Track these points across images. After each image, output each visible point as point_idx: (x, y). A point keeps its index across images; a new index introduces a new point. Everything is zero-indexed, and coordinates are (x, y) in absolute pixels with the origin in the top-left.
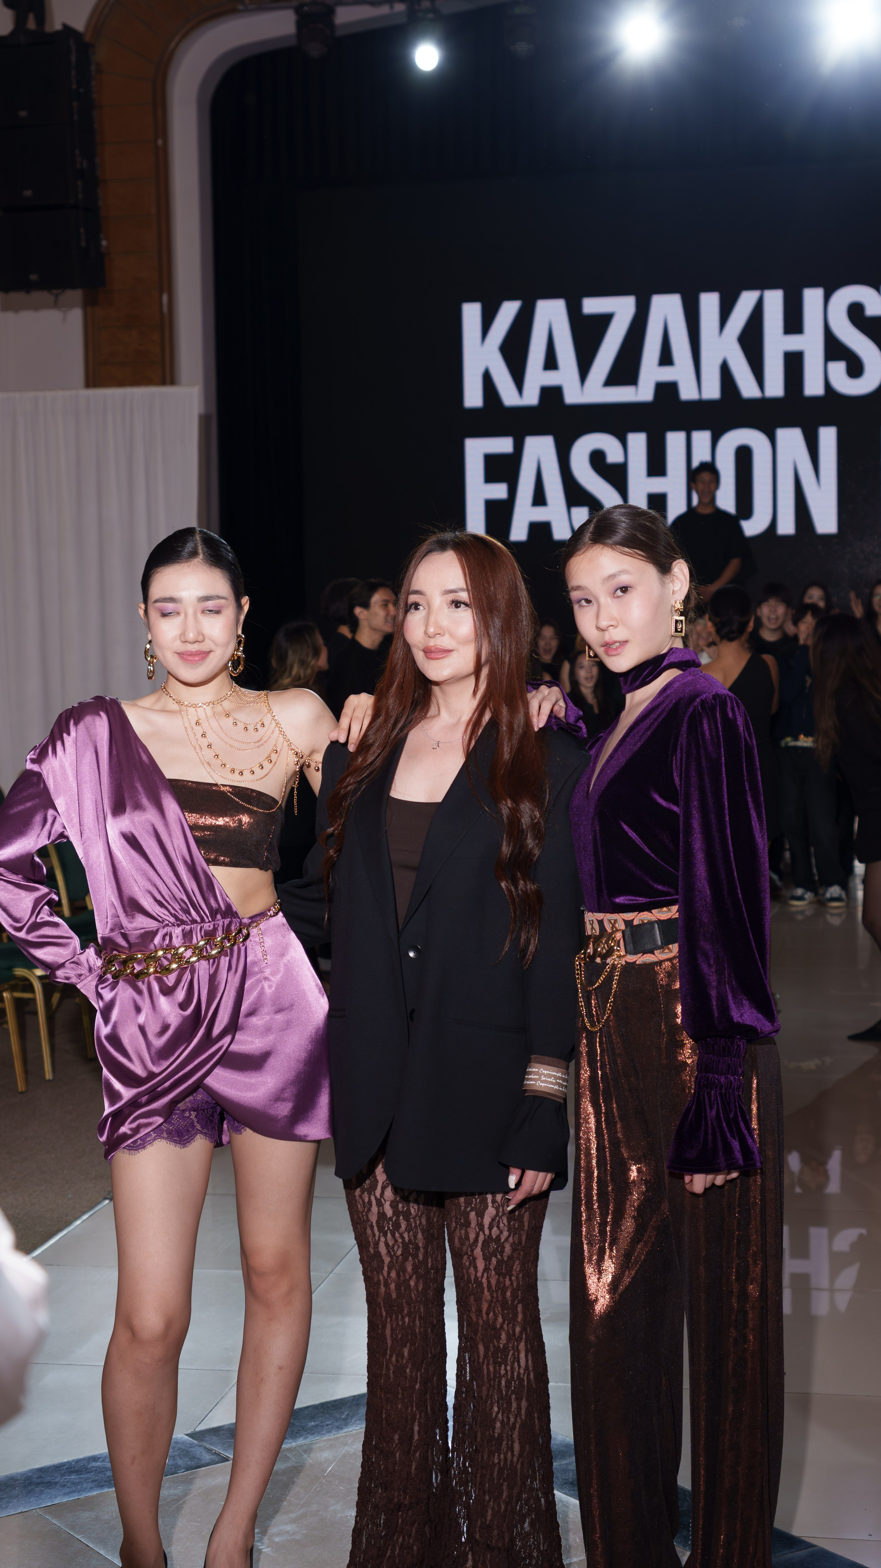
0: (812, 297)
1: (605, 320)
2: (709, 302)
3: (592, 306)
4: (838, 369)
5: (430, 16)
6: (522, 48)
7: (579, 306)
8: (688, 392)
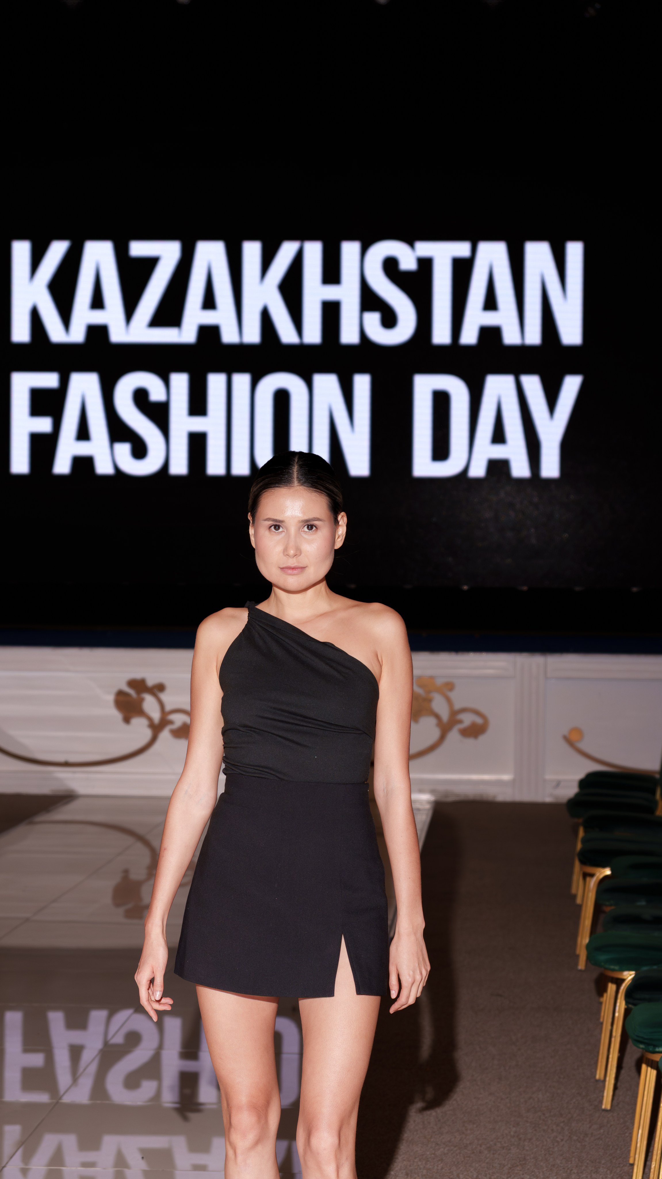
0: (350, 250)
1: (151, 263)
2: (252, 251)
3: (138, 249)
4: (373, 319)
7: (126, 249)
8: (229, 336)
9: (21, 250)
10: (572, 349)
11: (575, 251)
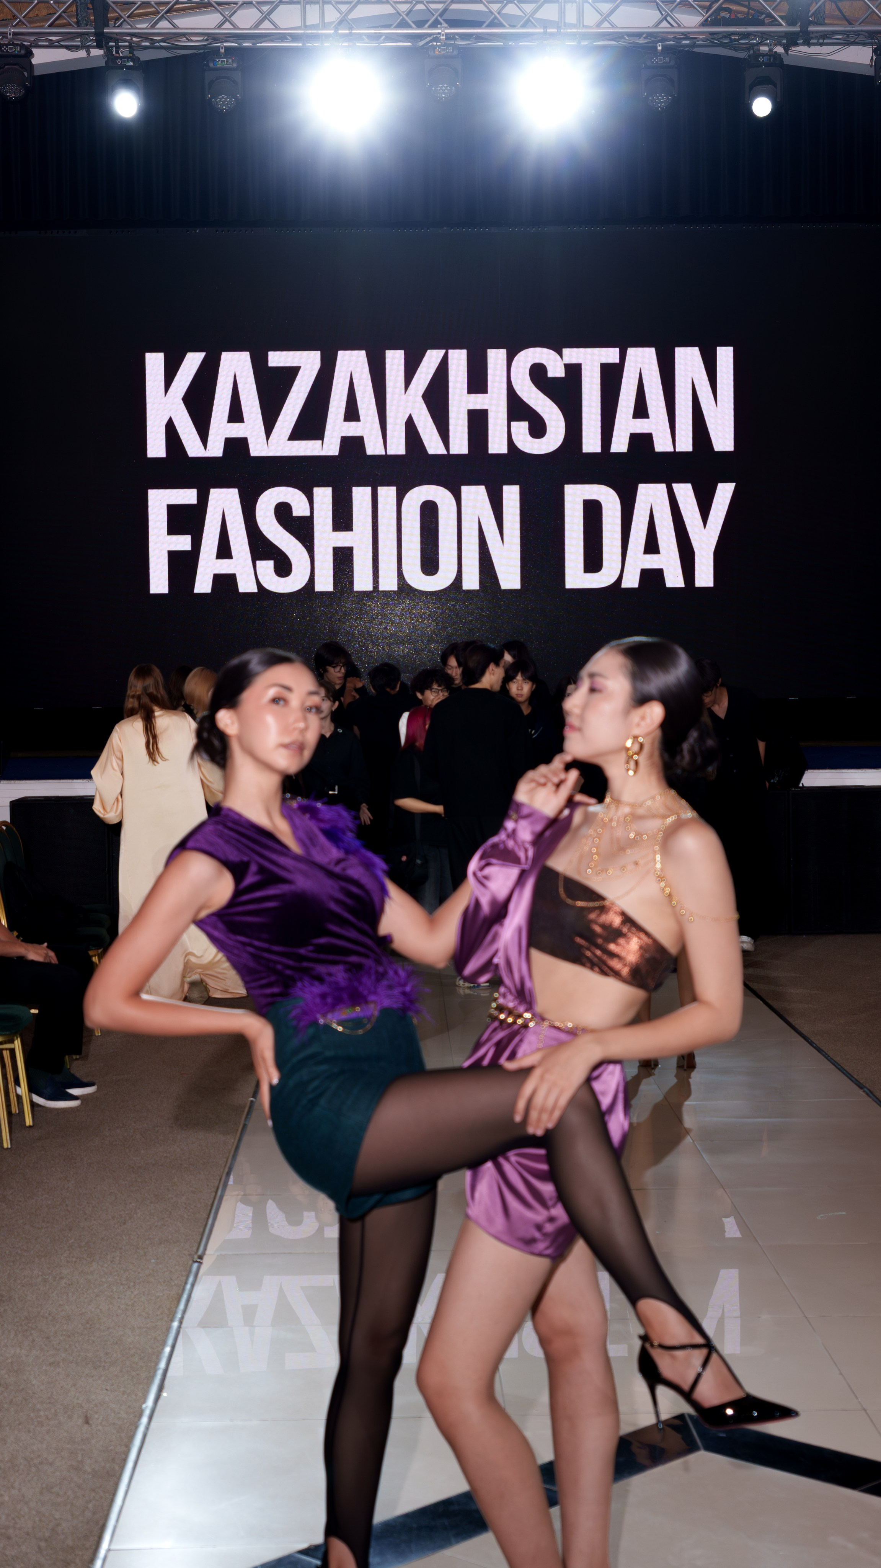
0: (496, 357)
1: (291, 373)
2: (395, 360)
3: (277, 359)
4: (521, 429)
6: (223, 102)
7: (265, 359)
8: (374, 447)
9: (154, 362)
10: (724, 455)
11: (725, 356)
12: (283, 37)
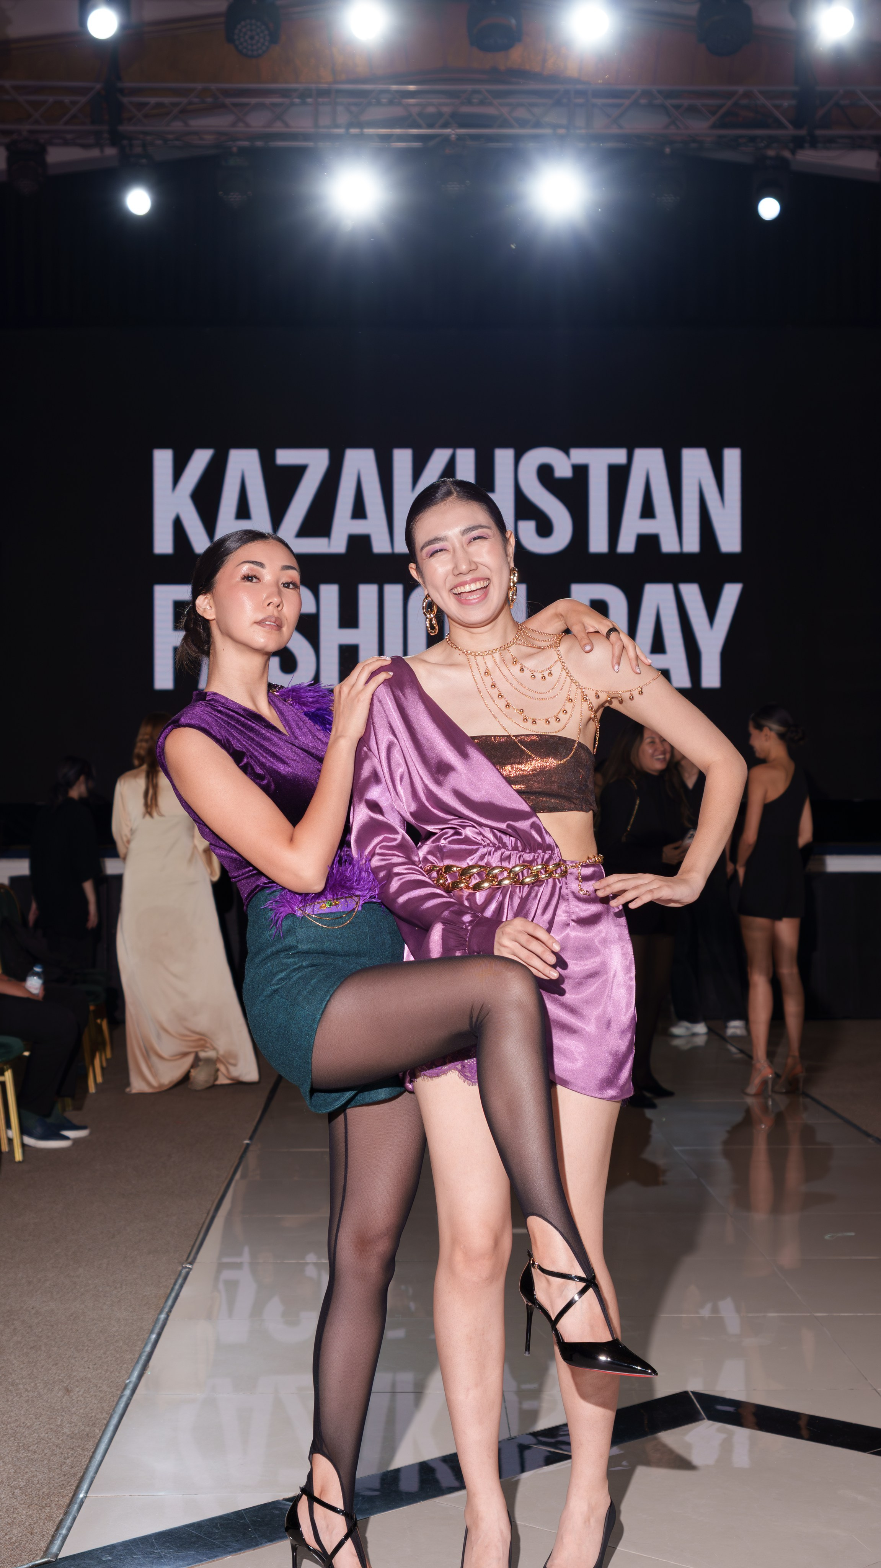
0: (503, 457)
1: (299, 471)
2: (403, 458)
3: (285, 457)
4: (528, 528)
5: (144, 161)
6: (235, 198)
7: (273, 457)
8: (380, 545)
9: (163, 459)
10: (731, 556)
11: (732, 458)
12: (294, 137)
